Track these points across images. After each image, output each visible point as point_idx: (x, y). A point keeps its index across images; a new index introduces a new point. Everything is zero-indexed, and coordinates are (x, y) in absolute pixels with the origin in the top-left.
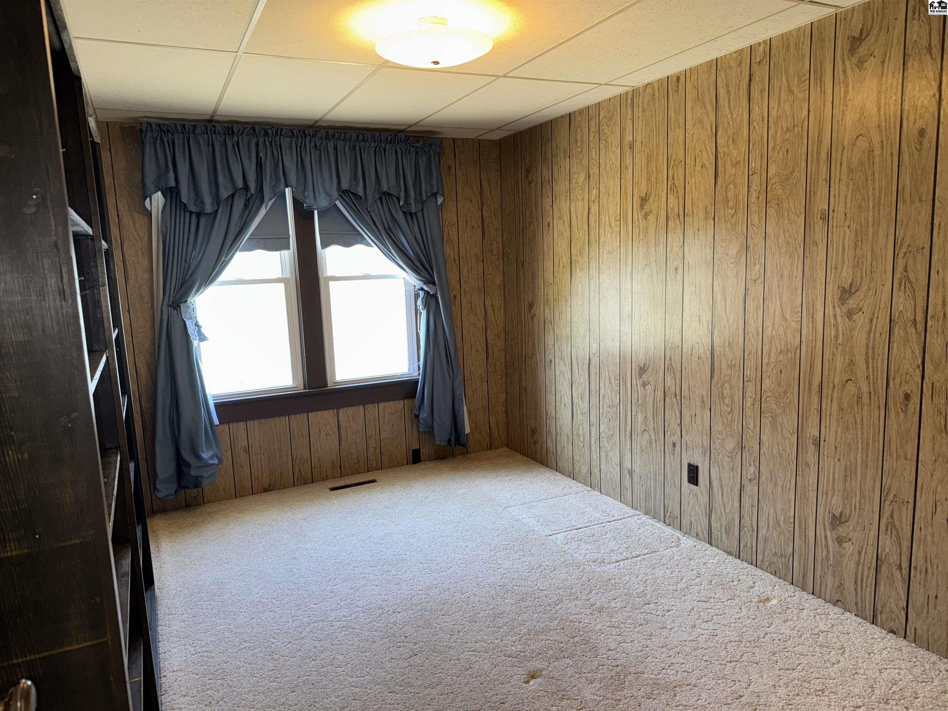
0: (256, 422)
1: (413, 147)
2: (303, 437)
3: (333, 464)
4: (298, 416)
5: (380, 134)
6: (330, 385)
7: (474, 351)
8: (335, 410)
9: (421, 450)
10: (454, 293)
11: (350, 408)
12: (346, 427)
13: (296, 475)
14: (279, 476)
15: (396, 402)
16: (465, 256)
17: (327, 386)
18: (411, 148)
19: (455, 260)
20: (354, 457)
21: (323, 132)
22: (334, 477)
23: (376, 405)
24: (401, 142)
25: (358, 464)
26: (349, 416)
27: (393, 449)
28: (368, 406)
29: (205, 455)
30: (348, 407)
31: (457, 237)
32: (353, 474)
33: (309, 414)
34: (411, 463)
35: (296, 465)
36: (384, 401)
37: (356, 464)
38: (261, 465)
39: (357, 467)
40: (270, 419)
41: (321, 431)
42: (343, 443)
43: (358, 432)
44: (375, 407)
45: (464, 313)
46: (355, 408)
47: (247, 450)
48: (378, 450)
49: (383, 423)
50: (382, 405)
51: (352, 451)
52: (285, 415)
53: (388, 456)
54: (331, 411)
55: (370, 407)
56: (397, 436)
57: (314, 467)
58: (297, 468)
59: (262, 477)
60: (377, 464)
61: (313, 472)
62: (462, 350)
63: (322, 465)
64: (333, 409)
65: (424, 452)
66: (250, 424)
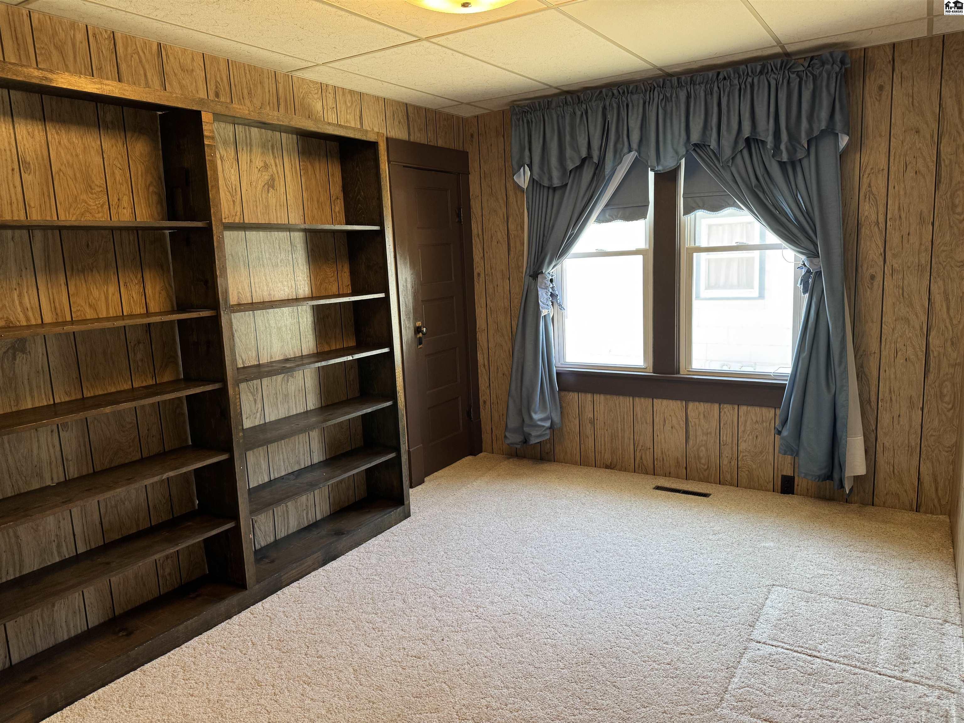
0: (602, 397)
1: (793, 73)
2: (646, 423)
3: (678, 462)
4: (642, 399)
5: (747, 67)
6: (683, 373)
7: (900, 360)
8: (684, 403)
9: (796, 478)
10: (871, 271)
11: (702, 403)
12: (695, 424)
13: (637, 462)
14: (621, 457)
15: (764, 410)
16: (897, 217)
17: (678, 373)
18: (791, 76)
19: (877, 223)
20: (703, 461)
21: (675, 80)
22: (678, 477)
23: (736, 407)
24: (777, 69)
25: (707, 471)
26: (699, 414)
27: (754, 466)
28: (725, 406)
29: (536, 417)
30: (699, 401)
31: (884, 190)
32: (701, 480)
33: (655, 400)
34: (780, 491)
35: (638, 451)
36: (748, 405)
37: (705, 470)
38: (605, 441)
39: (706, 474)
40: (615, 397)
41: (666, 422)
42: (691, 442)
43: (711, 433)
44: (734, 408)
45: (888, 302)
46: (707, 405)
47: (592, 422)
48: (734, 463)
49: (744, 431)
50: (743, 409)
51: (701, 455)
52: (629, 396)
53: (747, 472)
54: (679, 402)
55: (727, 408)
56: (761, 453)
57: (657, 459)
58: (638, 454)
59: (605, 453)
60: (732, 478)
61: (655, 464)
62: (877, 355)
63: (665, 459)
64: (681, 400)
65: (800, 483)
66: (597, 397)
